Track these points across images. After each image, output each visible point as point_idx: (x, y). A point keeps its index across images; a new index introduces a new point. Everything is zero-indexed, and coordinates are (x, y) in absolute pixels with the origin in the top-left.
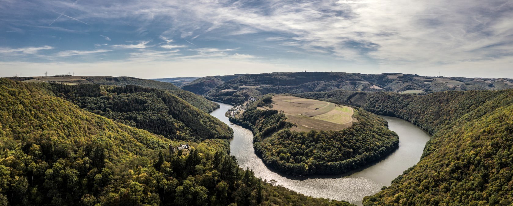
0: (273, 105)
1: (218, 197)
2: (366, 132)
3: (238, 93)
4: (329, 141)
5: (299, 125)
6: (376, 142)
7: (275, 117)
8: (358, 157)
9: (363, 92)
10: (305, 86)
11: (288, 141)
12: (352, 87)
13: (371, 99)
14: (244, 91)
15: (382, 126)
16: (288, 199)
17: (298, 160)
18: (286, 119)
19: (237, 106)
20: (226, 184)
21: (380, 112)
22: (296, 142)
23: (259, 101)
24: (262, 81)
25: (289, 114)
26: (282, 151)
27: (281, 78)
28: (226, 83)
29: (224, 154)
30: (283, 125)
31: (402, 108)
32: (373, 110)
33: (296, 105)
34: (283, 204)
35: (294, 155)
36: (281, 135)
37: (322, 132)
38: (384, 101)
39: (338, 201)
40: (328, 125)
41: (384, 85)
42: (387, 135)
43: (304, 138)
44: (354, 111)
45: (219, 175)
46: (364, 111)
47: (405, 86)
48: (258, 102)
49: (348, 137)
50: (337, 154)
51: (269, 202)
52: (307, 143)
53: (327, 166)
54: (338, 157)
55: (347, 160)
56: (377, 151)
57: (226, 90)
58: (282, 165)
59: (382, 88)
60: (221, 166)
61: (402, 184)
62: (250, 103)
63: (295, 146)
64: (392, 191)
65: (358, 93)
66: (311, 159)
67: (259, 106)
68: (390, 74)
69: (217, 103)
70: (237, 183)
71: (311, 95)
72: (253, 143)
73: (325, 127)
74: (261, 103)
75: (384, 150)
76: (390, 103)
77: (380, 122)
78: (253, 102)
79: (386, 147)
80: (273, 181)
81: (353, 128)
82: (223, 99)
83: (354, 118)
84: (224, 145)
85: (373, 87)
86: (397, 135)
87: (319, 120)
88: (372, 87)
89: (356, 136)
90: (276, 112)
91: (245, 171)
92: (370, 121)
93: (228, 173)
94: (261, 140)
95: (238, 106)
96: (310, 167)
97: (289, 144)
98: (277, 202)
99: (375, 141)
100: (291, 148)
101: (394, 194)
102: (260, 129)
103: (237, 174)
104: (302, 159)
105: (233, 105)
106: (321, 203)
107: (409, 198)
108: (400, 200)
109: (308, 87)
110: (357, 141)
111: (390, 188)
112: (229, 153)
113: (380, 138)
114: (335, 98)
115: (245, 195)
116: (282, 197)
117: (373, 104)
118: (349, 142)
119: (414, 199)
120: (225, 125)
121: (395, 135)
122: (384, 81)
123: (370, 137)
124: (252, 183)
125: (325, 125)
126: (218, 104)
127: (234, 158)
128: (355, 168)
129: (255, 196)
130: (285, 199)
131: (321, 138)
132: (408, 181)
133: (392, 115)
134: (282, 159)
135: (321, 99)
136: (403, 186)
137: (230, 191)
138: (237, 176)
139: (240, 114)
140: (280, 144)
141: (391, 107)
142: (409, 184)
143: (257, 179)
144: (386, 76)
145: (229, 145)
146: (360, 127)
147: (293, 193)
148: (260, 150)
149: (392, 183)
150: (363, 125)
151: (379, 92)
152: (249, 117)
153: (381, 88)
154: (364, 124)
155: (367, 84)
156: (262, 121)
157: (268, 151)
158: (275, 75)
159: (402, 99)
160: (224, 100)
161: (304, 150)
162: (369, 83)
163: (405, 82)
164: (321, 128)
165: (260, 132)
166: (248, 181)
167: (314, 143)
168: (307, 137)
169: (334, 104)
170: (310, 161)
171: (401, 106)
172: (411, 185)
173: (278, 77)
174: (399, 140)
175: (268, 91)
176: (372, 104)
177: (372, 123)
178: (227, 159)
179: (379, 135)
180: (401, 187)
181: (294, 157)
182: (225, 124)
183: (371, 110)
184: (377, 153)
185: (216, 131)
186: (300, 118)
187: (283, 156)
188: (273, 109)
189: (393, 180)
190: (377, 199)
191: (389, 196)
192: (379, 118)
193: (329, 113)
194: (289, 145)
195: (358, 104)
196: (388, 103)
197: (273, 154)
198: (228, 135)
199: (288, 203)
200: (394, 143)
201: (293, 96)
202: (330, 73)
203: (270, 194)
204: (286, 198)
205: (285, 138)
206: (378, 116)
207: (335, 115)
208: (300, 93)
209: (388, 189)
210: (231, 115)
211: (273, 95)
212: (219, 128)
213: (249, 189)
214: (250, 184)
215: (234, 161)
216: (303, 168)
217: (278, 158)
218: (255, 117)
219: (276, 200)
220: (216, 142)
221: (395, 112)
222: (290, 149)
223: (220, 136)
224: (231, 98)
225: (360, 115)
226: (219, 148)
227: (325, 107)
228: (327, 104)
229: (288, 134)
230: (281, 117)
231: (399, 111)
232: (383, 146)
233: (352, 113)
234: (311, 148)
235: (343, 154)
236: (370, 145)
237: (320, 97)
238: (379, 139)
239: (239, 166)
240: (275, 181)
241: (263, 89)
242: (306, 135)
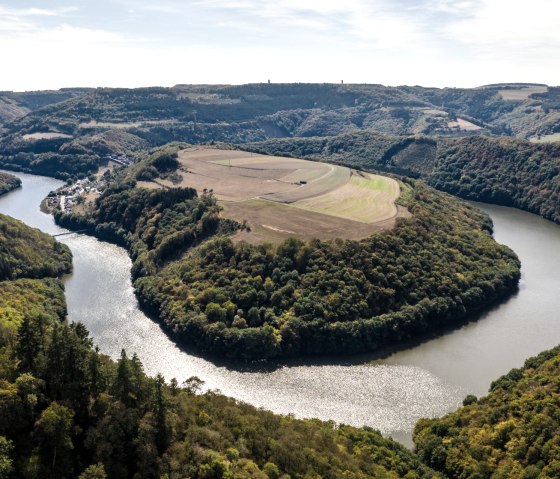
0: (183, 174)
1: (46, 458)
2: (430, 245)
3: (76, 143)
4: (334, 267)
5: (256, 225)
6: (458, 271)
7: (188, 206)
8: (407, 310)
9: (428, 137)
10: (270, 123)
11: (227, 270)
12: (399, 124)
13: (448, 158)
14: (96, 138)
15: (475, 231)
16: (236, 429)
17: (256, 317)
18: (219, 210)
19: (76, 180)
20: (65, 409)
21: (472, 193)
22: (249, 271)
23: (142, 165)
24: (145, 108)
25: (227, 199)
26: (212, 298)
27: (201, 99)
28: (34, 114)
29: (49, 321)
30: (211, 227)
31: (538, 184)
32: (454, 185)
33: (244, 172)
34: (222, 444)
35: (244, 304)
36: (208, 254)
37: (317, 243)
38: (485, 164)
39: (354, 428)
40: (332, 226)
41: (488, 119)
42: (489, 255)
43: (269, 258)
44: (401, 189)
45: (40, 388)
46: (429, 188)
47: (549, 120)
48: (139, 169)
49: (384, 256)
50: (355, 299)
51: (187, 442)
52: (277, 273)
53: (328, 332)
54: (358, 308)
55: (381, 317)
56: (457, 297)
57: (38, 136)
58: (215, 334)
59: (483, 126)
60: (42, 359)
61: (519, 395)
62: (115, 171)
63: (246, 282)
64: (490, 413)
65: (412, 140)
66: (289, 314)
67: (141, 178)
68: (508, 87)
69: (9, 173)
70: (96, 402)
71: (287, 147)
72: (133, 281)
73: (324, 230)
74: (149, 171)
75: (477, 294)
76: (503, 169)
77: (469, 220)
78: (124, 167)
79: (484, 287)
80: (193, 382)
81: (398, 234)
82: (29, 161)
83: (401, 208)
84: (47, 294)
85: (455, 124)
86: (515, 258)
87: (307, 212)
88: (452, 124)
89: (403, 253)
90: (190, 193)
91: (115, 361)
92: (443, 215)
93: (69, 377)
94: (154, 271)
95: (79, 181)
96: (286, 335)
97: (232, 277)
98: (209, 441)
99: (454, 270)
100: (237, 288)
101: (494, 422)
102: (150, 242)
103: (94, 375)
104: (266, 315)
105: (63, 178)
106: (313, 433)
107: (535, 439)
108: (509, 439)
109: (276, 125)
110: (407, 268)
111: (485, 401)
112: (63, 315)
113: (469, 262)
114: (350, 153)
115: (122, 434)
116: (220, 424)
117: (453, 171)
118: (386, 271)
119: (547, 444)
120: (44, 237)
121: (509, 257)
122: (490, 107)
123: (440, 257)
124: (140, 395)
125: (324, 225)
126: (13, 178)
127: (80, 330)
128: (400, 338)
129: (152, 432)
130: (227, 429)
131: (314, 258)
132: (536, 389)
133: (507, 201)
134: (213, 317)
135: (312, 156)
136: (521, 400)
137: (78, 429)
138: (94, 380)
139: (87, 202)
140: (207, 277)
141: (503, 179)
142: (538, 397)
143: (151, 380)
144: (496, 92)
145: (61, 294)
146: (417, 230)
147: (247, 409)
148: (153, 297)
149: (492, 388)
150: (424, 225)
151: (472, 138)
152: (114, 210)
153: (478, 128)
154: (426, 224)
155: (440, 116)
156: (154, 219)
157: (176, 300)
158: (185, 92)
159: (537, 158)
160: (32, 163)
161: (270, 290)
162: (444, 113)
163: (551, 110)
164: (314, 233)
165: (150, 248)
166: (127, 390)
167: (295, 272)
168: (276, 256)
169: (347, 170)
170: (287, 320)
171: (533, 177)
172: (544, 401)
173: (194, 98)
174: (521, 270)
175: (164, 136)
176: (451, 170)
177: (449, 222)
178: (60, 334)
179: (465, 253)
180: (514, 403)
181: (246, 310)
182: (44, 234)
183: (448, 185)
184: (458, 303)
185: (17, 256)
186: (256, 208)
187: (217, 309)
188: (183, 185)
189: (496, 378)
190: (450, 429)
191: (482, 424)
192: (469, 208)
193: (333, 193)
194: (231, 279)
195: (413, 170)
196: (496, 167)
197: (188, 307)
198: (55, 265)
199: (236, 439)
200: (506, 277)
201: (236, 148)
202: (339, 85)
203: (188, 420)
204: (231, 426)
205: (219, 262)
206: (467, 203)
207: (352, 199)
208: (255, 140)
209: (479, 403)
210: (59, 208)
211: (181, 148)
212: (23, 247)
213: (131, 413)
214: (133, 400)
215: (82, 337)
216: (269, 338)
217: (203, 316)
218: (131, 209)
219: (205, 436)
220: (18, 288)
221: (514, 194)
222: (233, 290)
223: (29, 271)
224: (55, 159)
225: (417, 198)
226: (30, 305)
227: (323, 177)
228: (328, 170)
229: (228, 252)
230: (207, 205)
231: (527, 191)
232: (476, 285)
233: (397, 194)
234: (289, 285)
235: (369, 301)
236: (441, 279)
237: (311, 152)
238: (465, 265)
239: (97, 349)
240: (198, 380)
241: (151, 130)
242: (273, 252)
